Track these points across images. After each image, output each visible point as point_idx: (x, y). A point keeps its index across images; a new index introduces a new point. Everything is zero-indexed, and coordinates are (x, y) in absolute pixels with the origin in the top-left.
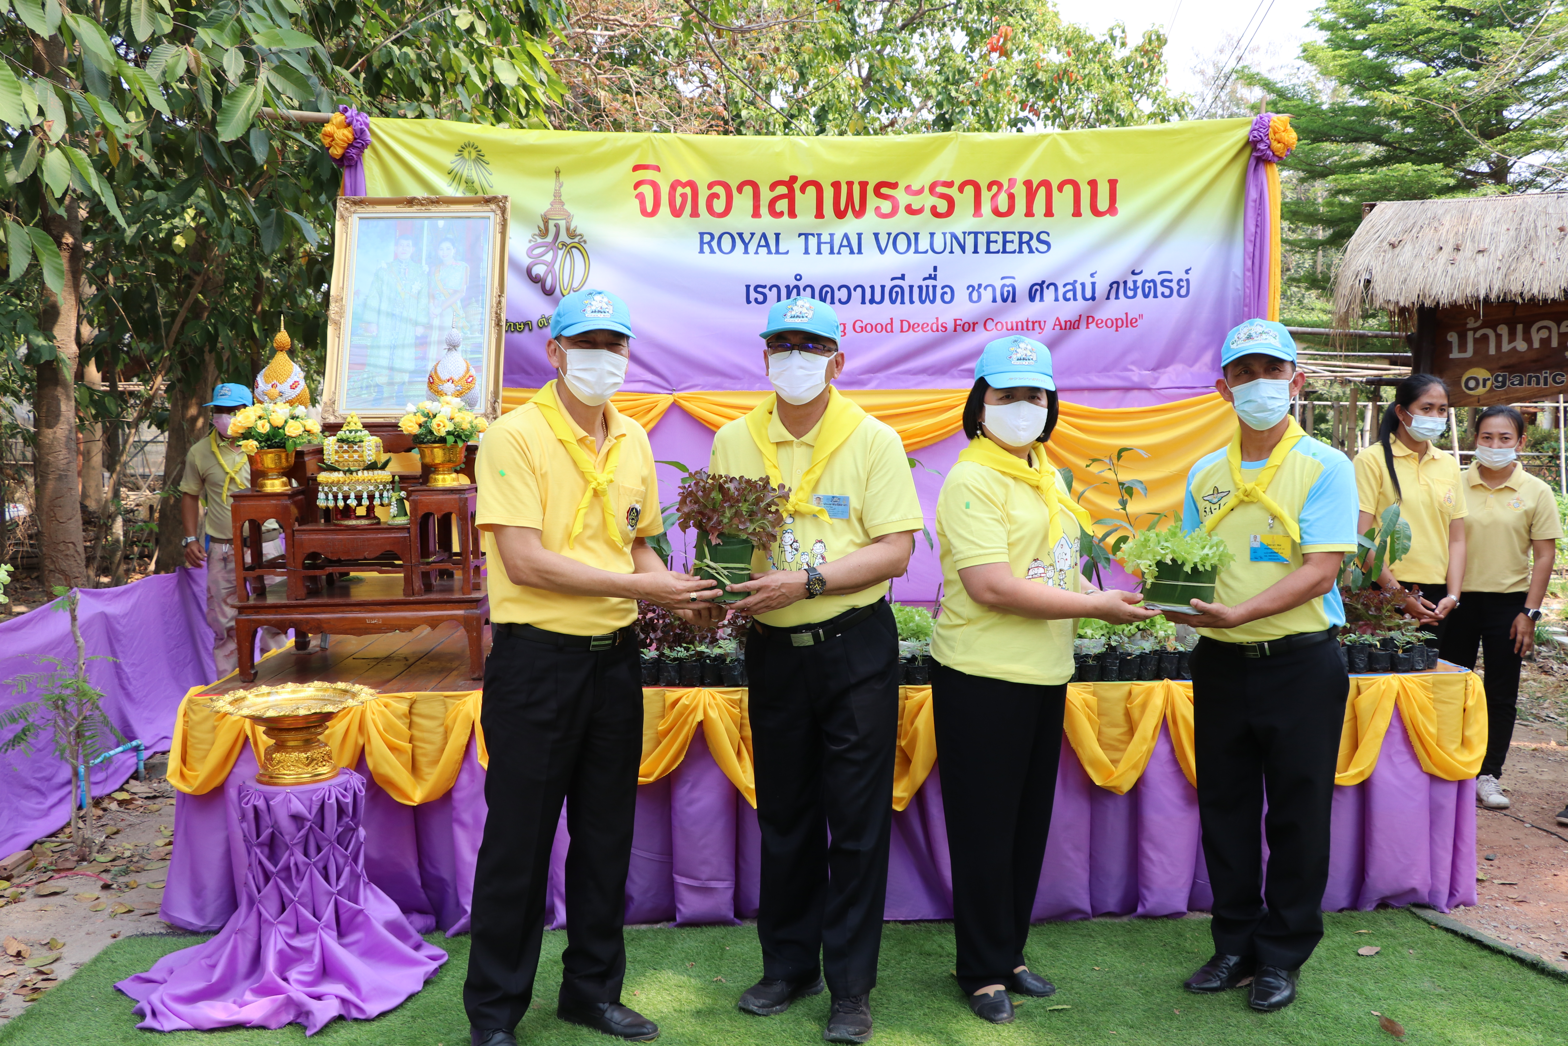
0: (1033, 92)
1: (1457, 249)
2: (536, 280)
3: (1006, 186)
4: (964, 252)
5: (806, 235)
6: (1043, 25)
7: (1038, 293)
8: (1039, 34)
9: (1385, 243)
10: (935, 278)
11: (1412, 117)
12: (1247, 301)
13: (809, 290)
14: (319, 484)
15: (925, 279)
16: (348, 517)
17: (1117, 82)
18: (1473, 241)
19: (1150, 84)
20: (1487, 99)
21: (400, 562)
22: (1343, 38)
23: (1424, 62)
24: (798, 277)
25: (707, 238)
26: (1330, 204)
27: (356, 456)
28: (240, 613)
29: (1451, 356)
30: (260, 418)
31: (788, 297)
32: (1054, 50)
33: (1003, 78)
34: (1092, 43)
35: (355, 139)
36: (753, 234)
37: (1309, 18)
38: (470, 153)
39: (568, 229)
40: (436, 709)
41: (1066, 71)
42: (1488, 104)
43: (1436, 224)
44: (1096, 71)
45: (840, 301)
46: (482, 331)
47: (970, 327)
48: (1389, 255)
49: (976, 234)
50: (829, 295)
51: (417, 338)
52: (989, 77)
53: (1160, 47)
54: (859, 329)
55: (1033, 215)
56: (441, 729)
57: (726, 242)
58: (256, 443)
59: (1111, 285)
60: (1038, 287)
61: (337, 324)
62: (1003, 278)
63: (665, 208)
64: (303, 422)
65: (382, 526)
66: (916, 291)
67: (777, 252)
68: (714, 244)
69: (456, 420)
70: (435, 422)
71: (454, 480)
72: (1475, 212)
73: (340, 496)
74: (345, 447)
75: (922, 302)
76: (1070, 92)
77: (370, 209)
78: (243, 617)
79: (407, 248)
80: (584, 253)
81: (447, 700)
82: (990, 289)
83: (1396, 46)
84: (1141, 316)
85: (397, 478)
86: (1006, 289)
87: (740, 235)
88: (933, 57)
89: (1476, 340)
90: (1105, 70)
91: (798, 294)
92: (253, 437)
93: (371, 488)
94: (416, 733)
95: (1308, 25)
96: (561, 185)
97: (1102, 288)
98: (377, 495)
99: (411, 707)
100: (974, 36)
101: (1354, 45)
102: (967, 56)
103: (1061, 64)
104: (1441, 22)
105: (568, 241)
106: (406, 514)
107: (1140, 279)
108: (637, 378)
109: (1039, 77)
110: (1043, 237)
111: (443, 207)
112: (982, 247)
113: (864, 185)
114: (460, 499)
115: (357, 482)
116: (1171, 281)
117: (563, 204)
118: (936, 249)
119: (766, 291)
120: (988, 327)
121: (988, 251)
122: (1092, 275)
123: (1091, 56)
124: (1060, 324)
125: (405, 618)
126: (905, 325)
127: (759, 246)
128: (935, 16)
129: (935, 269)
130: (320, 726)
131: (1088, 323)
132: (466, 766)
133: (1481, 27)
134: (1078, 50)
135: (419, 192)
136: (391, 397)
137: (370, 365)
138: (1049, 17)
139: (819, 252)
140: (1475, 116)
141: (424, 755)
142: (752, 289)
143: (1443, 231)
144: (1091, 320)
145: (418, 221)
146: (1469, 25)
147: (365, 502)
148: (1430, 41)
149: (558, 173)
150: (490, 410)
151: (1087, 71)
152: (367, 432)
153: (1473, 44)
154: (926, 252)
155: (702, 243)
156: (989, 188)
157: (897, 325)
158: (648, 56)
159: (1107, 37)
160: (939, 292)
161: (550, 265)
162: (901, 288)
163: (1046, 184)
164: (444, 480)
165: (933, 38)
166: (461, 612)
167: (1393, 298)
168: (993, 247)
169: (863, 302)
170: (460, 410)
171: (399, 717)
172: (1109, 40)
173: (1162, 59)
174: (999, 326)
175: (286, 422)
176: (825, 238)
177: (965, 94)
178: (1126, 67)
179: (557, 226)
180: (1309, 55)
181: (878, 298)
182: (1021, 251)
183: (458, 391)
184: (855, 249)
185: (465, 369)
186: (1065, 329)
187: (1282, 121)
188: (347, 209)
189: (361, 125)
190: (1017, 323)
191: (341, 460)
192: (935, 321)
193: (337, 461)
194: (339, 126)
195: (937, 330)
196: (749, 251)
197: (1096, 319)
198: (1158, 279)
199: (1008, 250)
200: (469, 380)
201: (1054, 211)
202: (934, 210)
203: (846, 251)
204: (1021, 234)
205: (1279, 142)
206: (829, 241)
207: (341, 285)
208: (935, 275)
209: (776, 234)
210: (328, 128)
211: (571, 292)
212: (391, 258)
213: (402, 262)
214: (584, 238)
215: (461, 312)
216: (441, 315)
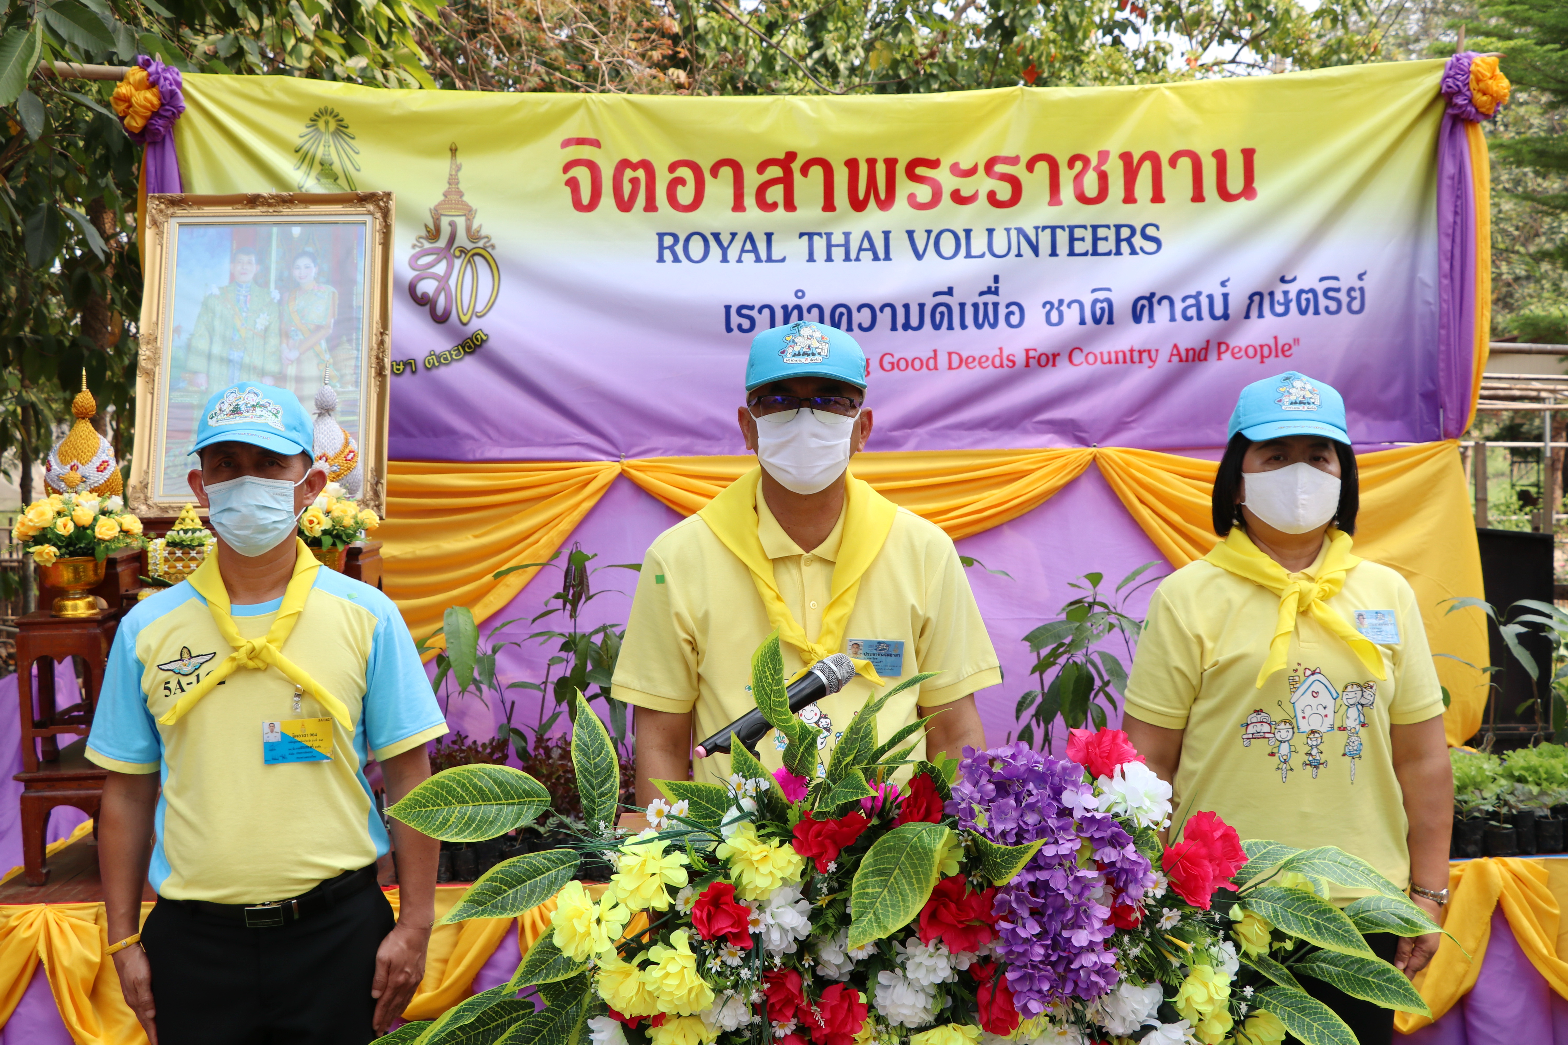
2: (422, 301)
3: (1094, 162)
4: (1037, 254)
5: (811, 235)
7: (1146, 312)
10: (996, 292)
12: (1445, 320)
13: (815, 311)
15: (982, 294)
24: (800, 294)
25: (668, 241)
28: (27, 788)
30: (59, 514)
31: (786, 321)
35: (162, 105)
36: (734, 235)
38: (327, 123)
39: (468, 229)
45: (860, 326)
46: (357, 384)
47: (1048, 360)
49: (1053, 229)
50: (845, 319)
54: (888, 367)
55: (1134, 201)
57: (696, 247)
58: (54, 549)
59: (1251, 298)
60: (1145, 302)
61: (150, 375)
62: (1094, 291)
63: (607, 199)
64: (118, 519)
66: (969, 312)
67: (769, 259)
68: (679, 249)
69: (336, 513)
74: (179, 553)
75: (979, 326)
77: (194, 211)
78: (32, 794)
79: (249, 266)
80: (493, 265)
82: (1075, 306)
84: (1297, 341)
86: (1099, 305)
87: (716, 236)
91: (801, 318)
92: (49, 541)
96: (459, 168)
97: (1237, 303)
105: (469, 245)
107: (1293, 289)
108: (569, 440)
110: (1150, 231)
111: (299, 209)
112: (1063, 248)
113: (891, 164)
116: (1338, 290)
117: (461, 194)
118: (997, 251)
119: (754, 313)
120: (1076, 361)
121: (1072, 253)
122: (1224, 284)
124: (1179, 354)
126: (955, 360)
127: (743, 251)
129: (996, 279)
131: (1220, 353)
135: (262, 187)
139: (829, 259)
142: (733, 311)
144: (1223, 348)
145: (262, 230)
149: (454, 151)
150: (370, 494)
154: (982, 256)
155: (661, 248)
156: (1071, 165)
157: (943, 360)
160: (1002, 311)
161: (443, 280)
162: (948, 306)
163: (1152, 157)
168: (1079, 247)
169: (894, 328)
170: (338, 499)
174: (1091, 358)
175: (95, 519)
176: (838, 238)
179: (452, 224)
181: (914, 322)
182: (1118, 253)
183: (334, 472)
184: (881, 254)
185: (343, 441)
186: (1187, 360)
187: (1488, 64)
188: (161, 211)
189: (171, 84)
190: (1116, 353)
191: (172, 571)
192: (998, 352)
193: (166, 573)
194: (138, 86)
195: (1002, 366)
196: (729, 258)
197: (1231, 347)
198: (1320, 288)
199: (1100, 250)
200: (349, 457)
201: (1165, 194)
202: (992, 197)
203: (867, 256)
204: (1118, 228)
205: (1484, 94)
206: (843, 242)
207: (154, 319)
208: (997, 288)
209: (766, 234)
210: (123, 89)
211: (474, 318)
212: (225, 281)
213: (241, 286)
214: (493, 241)
215: (327, 357)
216: (299, 361)
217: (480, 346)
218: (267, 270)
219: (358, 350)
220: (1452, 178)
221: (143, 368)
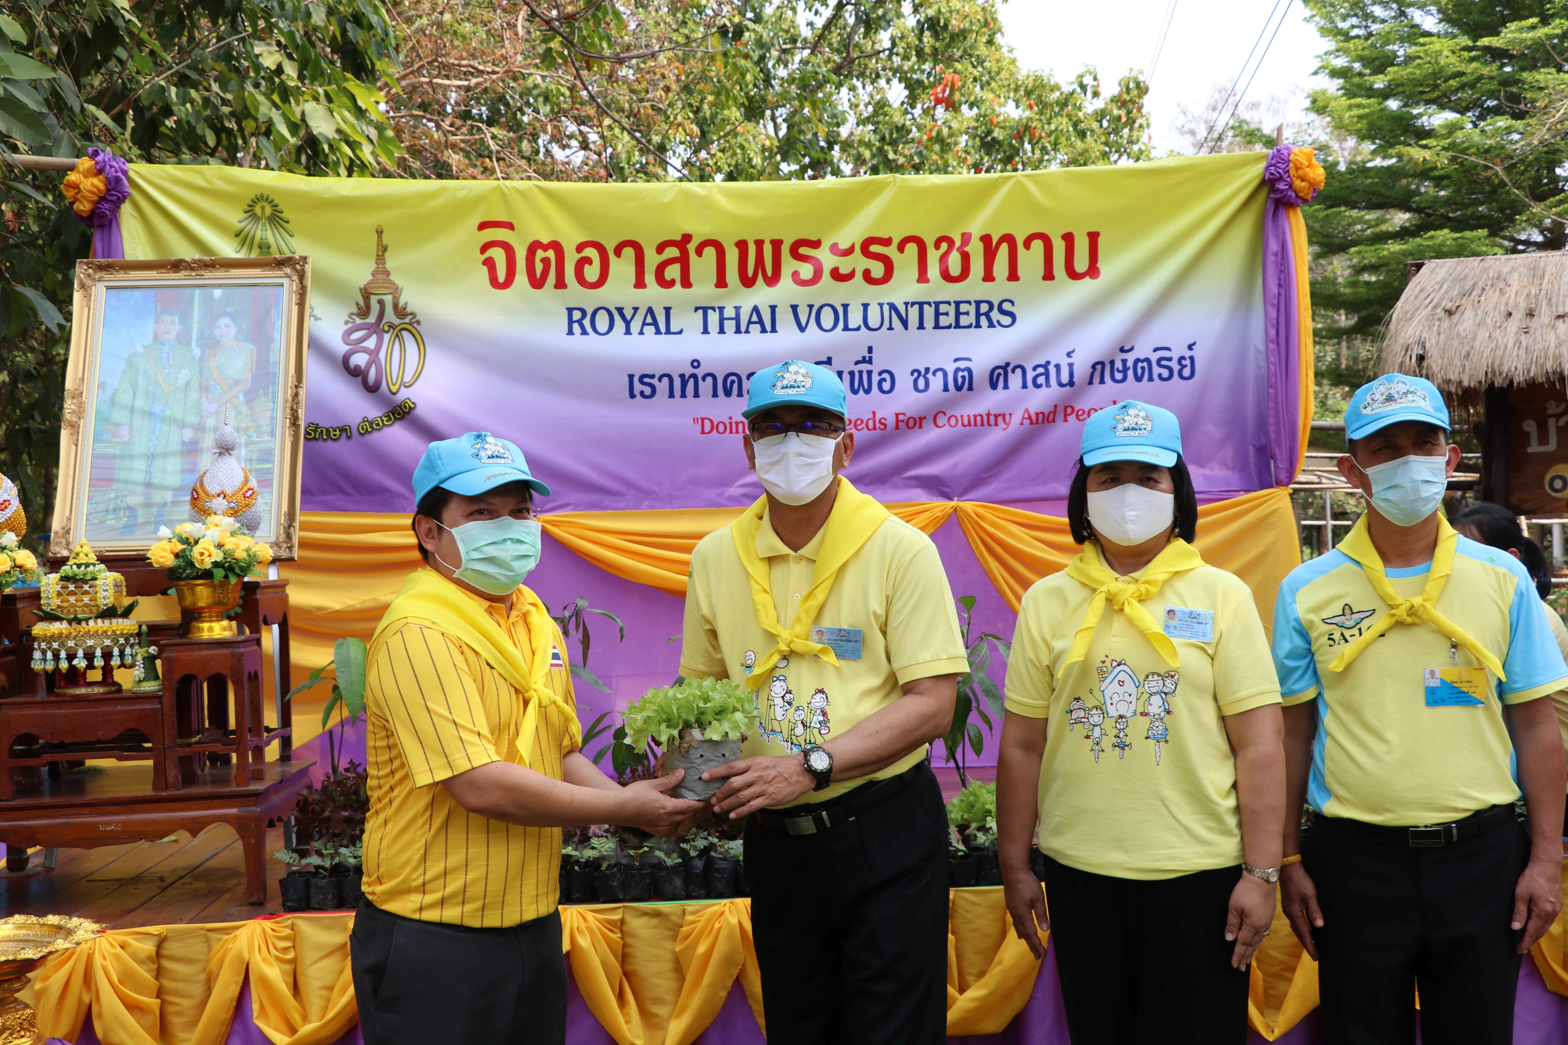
0: (988, 153)
1: (1531, 314)
2: (355, 373)
3: (958, 243)
4: (906, 327)
5: (705, 310)
6: (998, 73)
7: (1001, 379)
8: (993, 84)
9: (1439, 310)
10: (870, 361)
11: (1447, 177)
12: (1273, 380)
13: (709, 380)
14: (35, 639)
15: (857, 363)
16: (76, 684)
17: (1089, 138)
18: (1549, 303)
19: (1131, 142)
20: (1536, 154)
21: (149, 745)
22: (1359, 86)
23: (1458, 112)
24: (695, 363)
25: (577, 315)
26: (1354, 284)
27: (86, 599)
29: (1530, 450)
31: (684, 390)
32: (1011, 104)
33: (951, 135)
34: (1058, 94)
35: (108, 190)
36: (636, 309)
37: (1317, 64)
38: (263, 208)
39: (395, 306)
40: (196, 948)
41: (1027, 128)
42: (1536, 159)
43: (1501, 285)
44: (1063, 127)
46: (272, 434)
47: (915, 423)
48: (1445, 324)
49: (921, 305)
50: (735, 386)
51: (184, 444)
52: (934, 134)
53: (1140, 96)
55: (993, 279)
56: (203, 977)
57: (602, 321)
59: (1094, 367)
60: (1001, 371)
61: (75, 427)
62: (956, 360)
63: (521, 278)
64: (13, 555)
65: (124, 694)
67: (668, 332)
68: (587, 322)
69: (228, 546)
70: (196, 550)
71: (224, 629)
72: (1548, 269)
73: (63, 654)
74: (72, 587)
75: (855, 392)
76: (1033, 153)
77: (121, 275)
79: (172, 325)
80: (417, 337)
81: (210, 934)
82: (940, 374)
83: (1422, 93)
85: (144, 628)
86: (960, 374)
87: (620, 310)
88: (865, 115)
89: (1559, 430)
90: (1075, 125)
91: (696, 386)
93: (108, 642)
94: (167, 984)
95: (1316, 73)
96: (385, 251)
97: (1082, 371)
98: (116, 651)
99: (159, 947)
100: (914, 88)
101: (1370, 92)
102: (906, 112)
103: (1020, 120)
104: (1474, 65)
105: (397, 321)
106: (157, 678)
107: (1131, 358)
109: (995, 134)
110: (1007, 306)
111: (220, 272)
112: (929, 321)
113: (777, 244)
114: (233, 655)
115: (88, 634)
116: (1170, 359)
117: (387, 273)
118: (871, 324)
119: (655, 381)
120: (940, 423)
121: (937, 326)
122: (1069, 355)
123: (1057, 109)
124: (1030, 417)
125: (153, 822)
127: (644, 324)
128: (866, 66)
129: (870, 350)
130: (18, 979)
131: (1066, 415)
132: (238, 1028)
133: (1523, 69)
134: (1040, 101)
135: (188, 253)
136: (147, 523)
137: (118, 481)
138: (1004, 63)
139: (722, 331)
140: (1522, 174)
141: (178, 1014)
142: (636, 380)
143: (1511, 293)
144: (1069, 410)
145: (186, 292)
146: (1508, 69)
147: (99, 662)
148: (1462, 87)
149: (379, 232)
150: (282, 537)
151: (1053, 127)
152: (103, 566)
153: (1514, 90)
154: (858, 329)
155: (571, 322)
156: (937, 246)
158: (515, 114)
159: (1076, 86)
160: (875, 378)
161: (374, 354)
163: (1008, 239)
164: (211, 629)
165: (864, 92)
166: (233, 811)
167: (1454, 377)
168: (944, 321)
170: (233, 534)
171: (140, 962)
172: (1079, 90)
173: (1144, 111)
174: (953, 421)
176: (729, 312)
177: (905, 156)
178: (1100, 121)
179: (381, 302)
180: (1318, 105)
182: (978, 326)
183: (232, 508)
184: (768, 326)
185: (242, 479)
186: (1037, 423)
187: (1305, 154)
188: (89, 275)
189: (116, 172)
190: (975, 416)
191: (65, 605)
192: (871, 416)
193: (59, 607)
194: (87, 174)
195: (875, 428)
196: (632, 331)
197: (1076, 410)
198: (1154, 357)
199: (962, 323)
200: (248, 494)
201: (1020, 272)
202: (867, 274)
203: (755, 328)
204: (978, 303)
205: (1303, 180)
206: (734, 316)
207: (80, 375)
208: (871, 358)
209: (665, 308)
210: (72, 177)
211: (403, 388)
212: (149, 340)
213: (164, 344)
214: (418, 318)
215: (245, 409)
216: (217, 413)
217: (408, 413)
218: (189, 329)
219: (274, 402)
220: (1276, 255)
221: (68, 421)
